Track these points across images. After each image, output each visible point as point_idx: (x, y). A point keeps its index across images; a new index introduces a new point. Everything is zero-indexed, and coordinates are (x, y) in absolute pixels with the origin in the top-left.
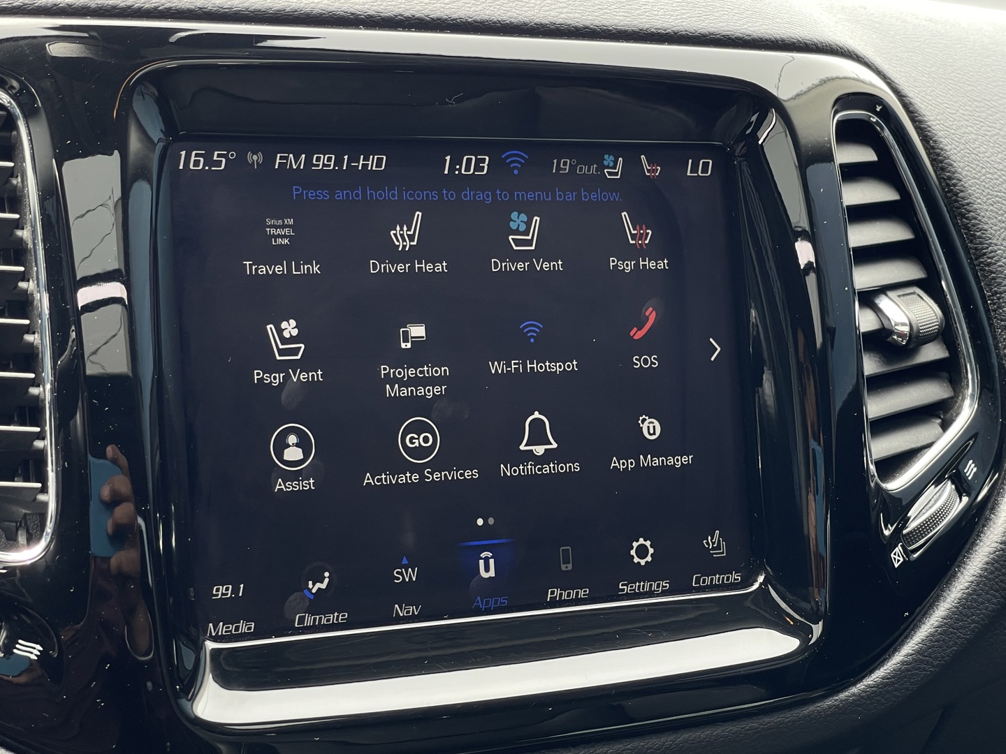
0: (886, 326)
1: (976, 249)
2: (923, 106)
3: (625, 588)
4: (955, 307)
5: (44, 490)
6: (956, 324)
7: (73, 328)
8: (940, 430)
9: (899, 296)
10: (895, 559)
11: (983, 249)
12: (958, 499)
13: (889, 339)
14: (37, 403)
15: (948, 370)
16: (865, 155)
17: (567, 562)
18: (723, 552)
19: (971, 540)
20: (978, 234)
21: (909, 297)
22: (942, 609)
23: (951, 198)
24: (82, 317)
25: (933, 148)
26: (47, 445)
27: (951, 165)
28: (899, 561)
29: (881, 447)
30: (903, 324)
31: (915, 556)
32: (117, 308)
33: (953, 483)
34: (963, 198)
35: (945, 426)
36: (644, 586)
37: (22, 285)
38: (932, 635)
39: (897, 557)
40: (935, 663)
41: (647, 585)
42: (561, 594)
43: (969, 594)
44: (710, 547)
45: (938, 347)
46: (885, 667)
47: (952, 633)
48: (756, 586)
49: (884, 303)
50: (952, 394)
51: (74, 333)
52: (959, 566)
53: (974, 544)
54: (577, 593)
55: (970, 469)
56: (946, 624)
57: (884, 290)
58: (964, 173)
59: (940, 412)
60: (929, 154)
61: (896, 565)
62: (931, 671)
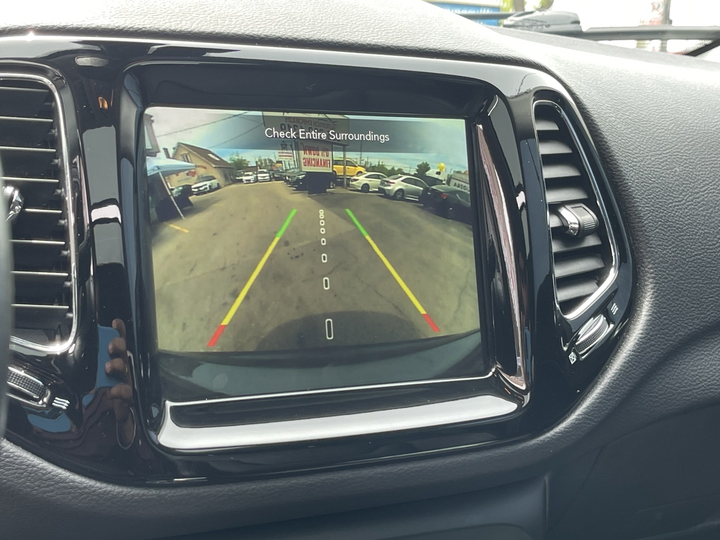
0: (565, 225)
1: (616, 182)
4: (605, 215)
5: (70, 310)
6: (605, 225)
8: (596, 286)
9: (572, 208)
10: (571, 359)
11: (620, 182)
12: (608, 326)
13: (567, 232)
14: (67, 260)
15: (601, 252)
16: (552, 127)
19: (615, 350)
20: (617, 173)
21: (578, 209)
22: (599, 389)
23: (601, 153)
25: (590, 124)
26: (72, 284)
27: (601, 134)
29: (562, 295)
30: (575, 224)
31: (583, 358)
33: (604, 316)
34: (609, 153)
35: (599, 284)
37: (58, 191)
38: (593, 403)
40: (595, 420)
43: (614, 380)
45: (595, 238)
46: (566, 422)
47: (605, 403)
48: (491, 374)
49: (564, 211)
50: (603, 266)
55: (615, 309)
56: (601, 397)
57: (564, 204)
61: (572, 363)
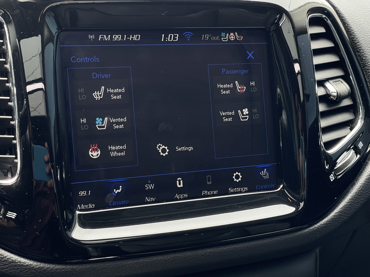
0: (328, 93)
1: (363, 64)
2: (343, 11)
3: (231, 190)
4: (355, 85)
5: (16, 158)
6: (355, 92)
7: (25, 100)
8: (350, 131)
9: (334, 82)
10: (331, 178)
11: (366, 64)
12: (356, 156)
13: (329, 98)
14: (13, 127)
15: (353, 109)
16: (321, 30)
17: (209, 181)
18: (267, 177)
19: (361, 171)
20: (364, 58)
21: (337, 82)
22: (350, 196)
23: (354, 45)
24: (29, 96)
25: (347, 27)
26: (17, 142)
27: (354, 33)
28: (333, 179)
29: (326, 138)
30: (335, 92)
31: (339, 177)
32: (41, 92)
33: (354, 150)
34: (358, 45)
35: (351, 129)
36: (238, 189)
37: (7, 84)
38: (345, 205)
39: (332, 178)
40: (347, 216)
41: (239, 189)
42: (207, 193)
43: (359, 191)
44: (263, 175)
45: (349, 100)
46: (328, 217)
47: (353, 205)
48: (279, 189)
49: (328, 85)
50: (354, 118)
51: (25, 101)
52: (356, 180)
53: (362, 172)
54: (213, 192)
55: (361, 145)
56: (351, 201)
57: (328, 80)
58: (359, 36)
59: (349, 124)
60: (345, 29)
61: (332, 180)
62: (345, 219)
